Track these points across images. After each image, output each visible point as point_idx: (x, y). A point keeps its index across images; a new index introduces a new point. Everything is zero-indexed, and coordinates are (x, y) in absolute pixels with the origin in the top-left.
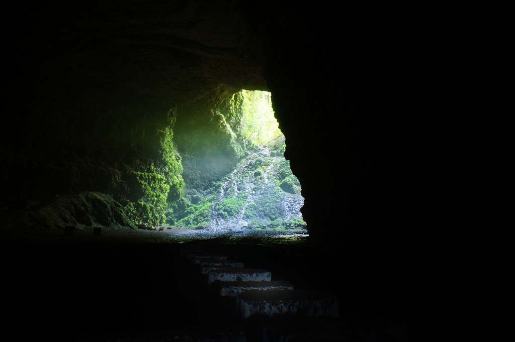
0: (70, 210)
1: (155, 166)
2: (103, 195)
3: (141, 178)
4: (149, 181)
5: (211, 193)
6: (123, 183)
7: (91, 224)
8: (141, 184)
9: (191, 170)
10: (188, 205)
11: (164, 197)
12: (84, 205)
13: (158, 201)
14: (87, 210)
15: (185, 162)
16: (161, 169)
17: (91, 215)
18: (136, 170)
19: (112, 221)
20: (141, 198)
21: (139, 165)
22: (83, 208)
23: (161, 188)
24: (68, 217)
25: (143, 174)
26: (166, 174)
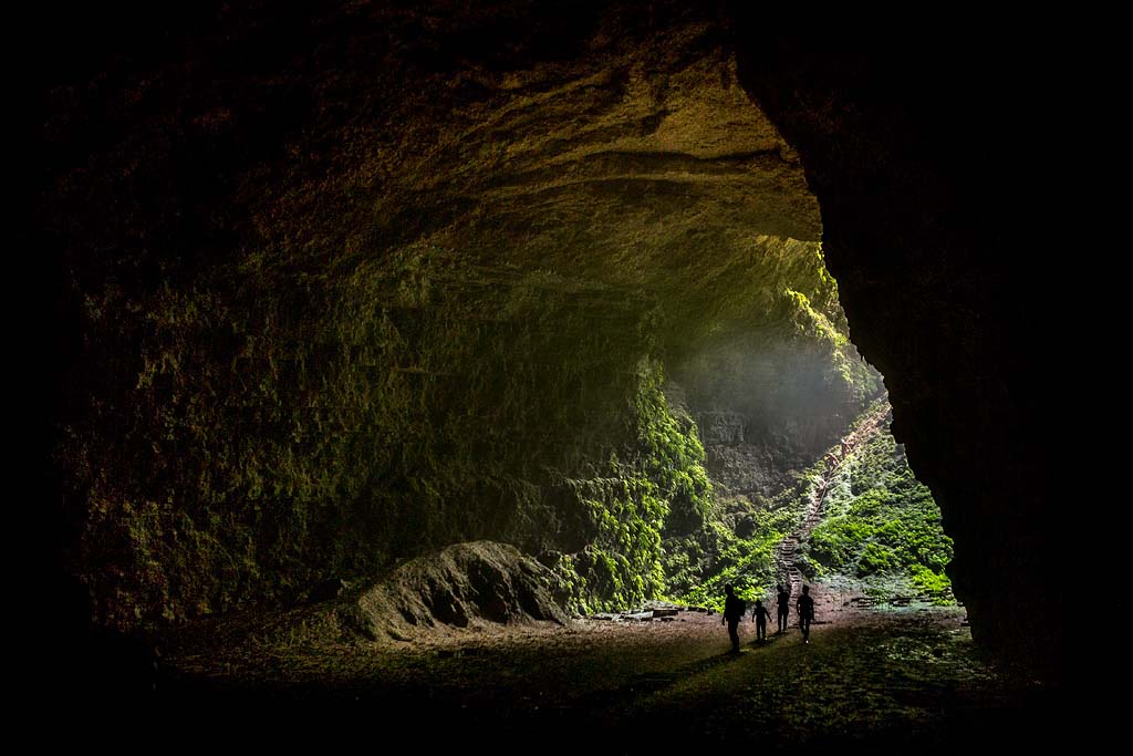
0: (421, 594)
1: (622, 457)
2: (496, 547)
3: (586, 492)
4: (607, 499)
5: (786, 503)
6: (544, 510)
7: (467, 621)
8: (587, 507)
9: (731, 447)
10: (725, 540)
11: (654, 529)
12: (451, 579)
13: (636, 545)
14: (456, 590)
15: (713, 428)
16: (638, 463)
17: (467, 601)
18: (574, 476)
19: (514, 608)
20: (591, 543)
21: (580, 462)
22: (447, 586)
23: (641, 511)
24: (416, 611)
25: (591, 482)
26: (653, 473)
